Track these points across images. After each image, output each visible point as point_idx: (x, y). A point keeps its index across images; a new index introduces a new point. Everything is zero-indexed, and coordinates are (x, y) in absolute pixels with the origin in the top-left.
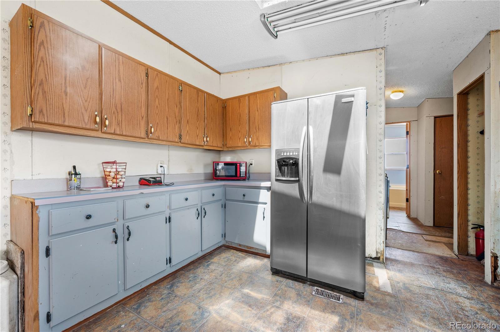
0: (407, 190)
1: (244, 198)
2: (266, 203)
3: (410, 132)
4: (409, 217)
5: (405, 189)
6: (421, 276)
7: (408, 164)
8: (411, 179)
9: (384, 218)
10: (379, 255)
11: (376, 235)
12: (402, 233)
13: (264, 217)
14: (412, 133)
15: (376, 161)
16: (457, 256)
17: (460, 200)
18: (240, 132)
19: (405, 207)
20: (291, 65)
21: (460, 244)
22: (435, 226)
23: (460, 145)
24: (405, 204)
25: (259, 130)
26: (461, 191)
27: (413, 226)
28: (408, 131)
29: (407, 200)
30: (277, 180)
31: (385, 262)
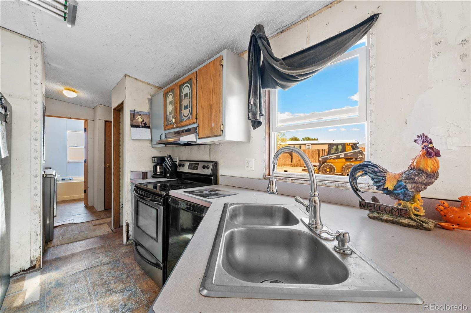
0: (85, 182)
3: (87, 129)
4: (86, 207)
5: (84, 181)
6: (77, 264)
7: (86, 159)
8: (88, 172)
9: (40, 222)
10: (34, 263)
11: (30, 243)
12: (74, 225)
14: (89, 130)
15: (31, 161)
16: (112, 231)
17: (115, 188)
19: (83, 197)
21: (115, 221)
22: (106, 210)
23: (115, 148)
24: (83, 195)
26: (115, 182)
27: (88, 215)
28: (86, 129)
29: (85, 191)
31: (41, 267)
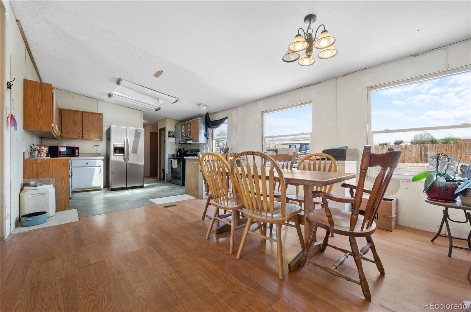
1: (86, 165)
2: (101, 166)
13: (100, 172)
18: (75, 130)
20: (103, 102)
25: (90, 131)
30: (114, 155)
